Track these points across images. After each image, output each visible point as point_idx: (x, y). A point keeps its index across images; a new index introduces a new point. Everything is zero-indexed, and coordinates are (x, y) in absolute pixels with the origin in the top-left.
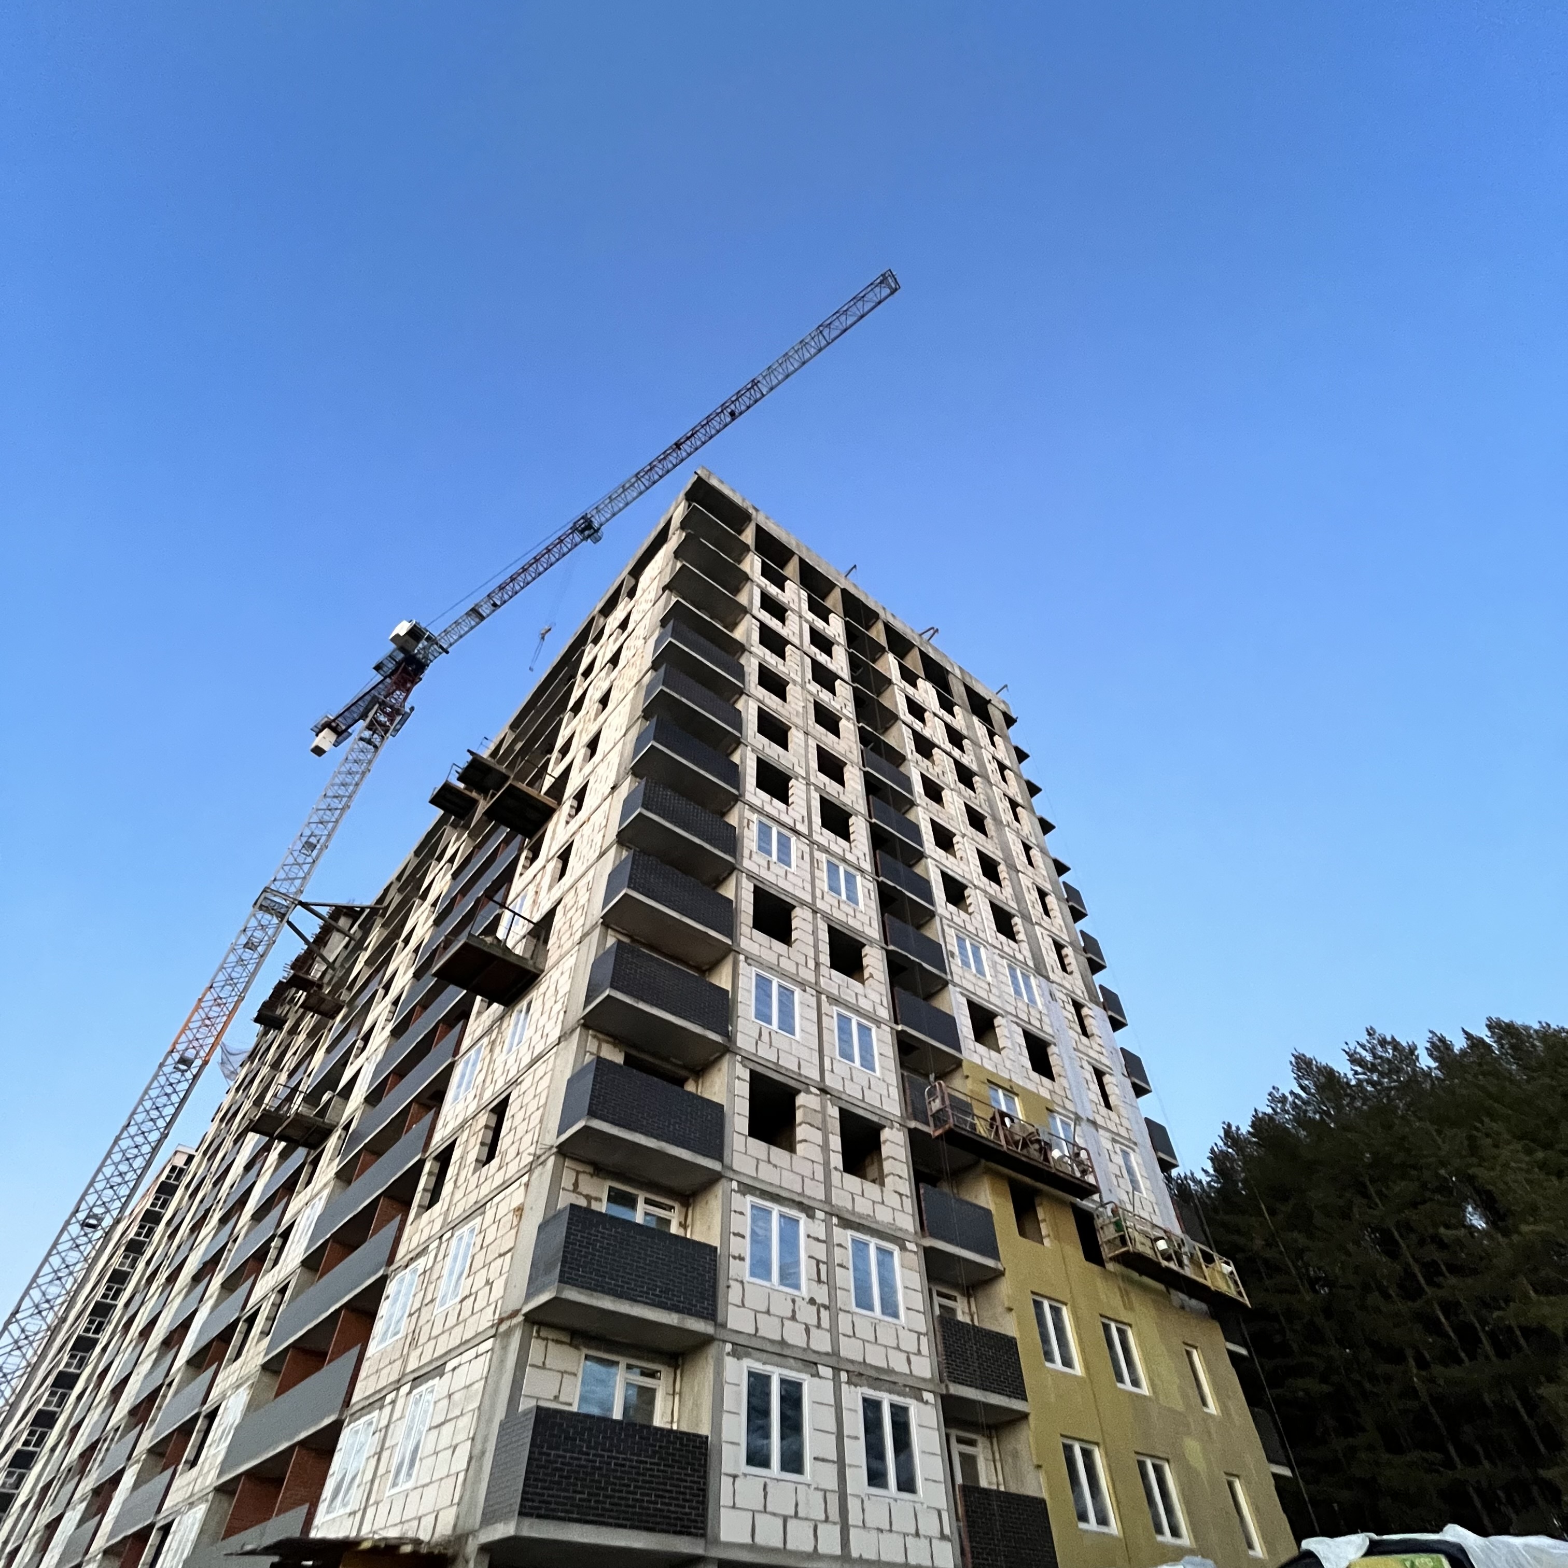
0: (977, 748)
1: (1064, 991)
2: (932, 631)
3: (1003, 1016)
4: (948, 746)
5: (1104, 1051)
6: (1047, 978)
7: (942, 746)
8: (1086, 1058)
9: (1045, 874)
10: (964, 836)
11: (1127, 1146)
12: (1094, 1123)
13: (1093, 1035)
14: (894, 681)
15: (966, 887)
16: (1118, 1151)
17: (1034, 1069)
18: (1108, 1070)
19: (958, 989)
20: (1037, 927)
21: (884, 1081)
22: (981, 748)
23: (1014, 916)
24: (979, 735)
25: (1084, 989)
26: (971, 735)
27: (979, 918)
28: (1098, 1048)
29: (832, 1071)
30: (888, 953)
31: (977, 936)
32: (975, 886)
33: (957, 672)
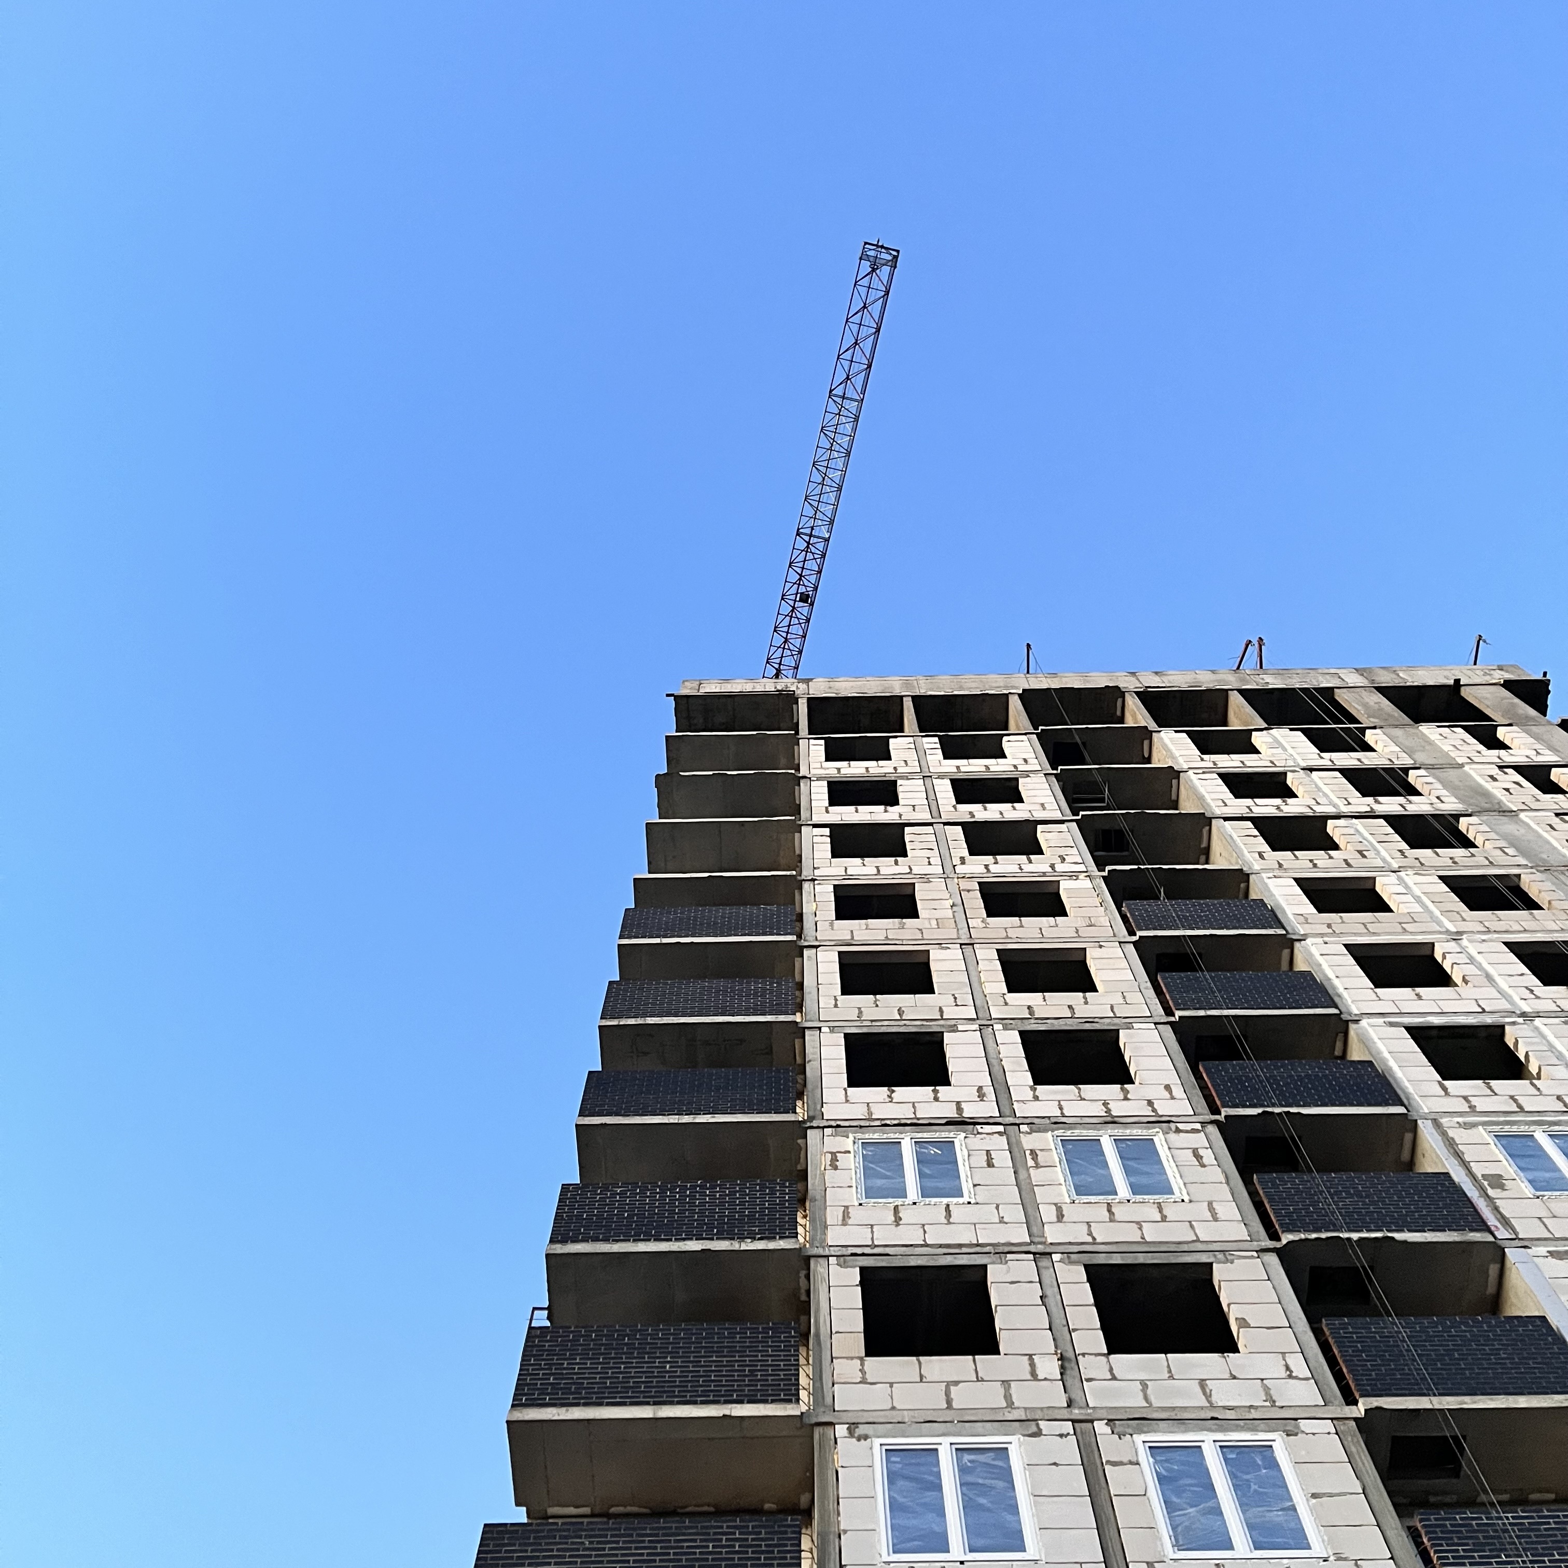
0: (1452, 774)
2: (1253, 650)
4: (1362, 804)
7: (1346, 809)
10: (1456, 937)
14: (1181, 764)
15: (1500, 1029)
19: (1542, 1250)
22: (1462, 766)
24: (1447, 748)
26: (1421, 758)
30: (1286, 1255)
32: (1523, 1015)
33: (1353, 679)
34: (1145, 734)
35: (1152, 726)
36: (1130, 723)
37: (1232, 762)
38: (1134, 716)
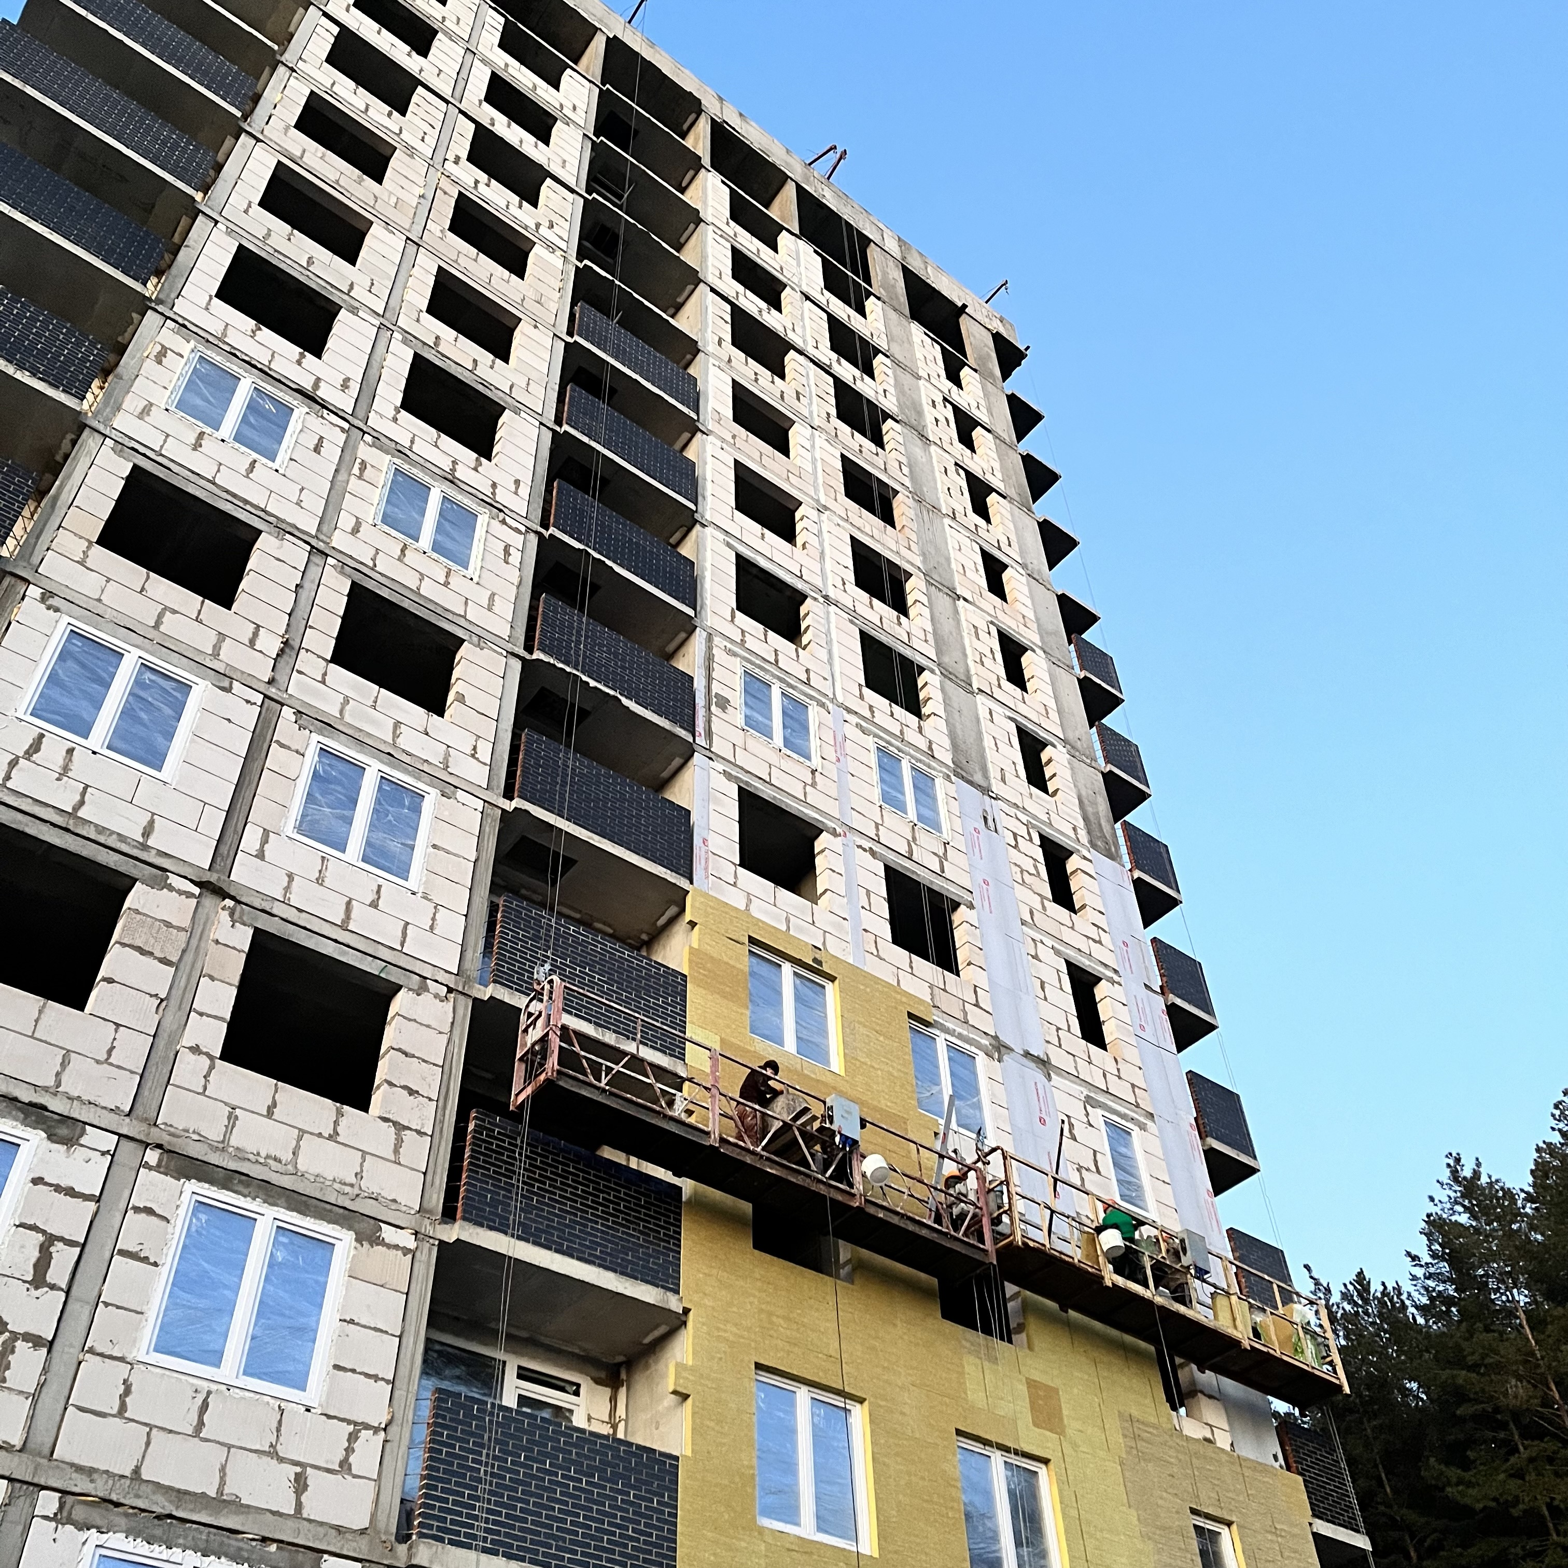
0: (907, 379)
1: (1024, 818)
2: (833, 157)
3: (834, 833)
4: (827, 355)
5: (1105, 938)
6: (986, 790)
7: (811, 351)
8: (1049, 942)
9: (1030, 614)
10: (822, 509)
11: (1123, 1116)
12: (1044, 1063)
13: (1083, 907)
14: (707, 214)
15: (803, 597)
16: (1098, 1121)
17: (897, 940)
18: (1110, 974)
19: (720, 767)
20: (980, 698)
21: (425, 897)
22: (919, 378)
23: (921, 670)
24: (919, 356)
25: (1081, 823)
26: (896, 350)
27: (823, 654)
28: (1093, 933)
29: (261, 855)
30: (529, 668)
31: (808, 683)
32: (826, 597)
33: (891, 245)
34: (695, 164)
35: (706, 161)
36: (689, 143)
37: (751, 245)
38: (696, 140)
